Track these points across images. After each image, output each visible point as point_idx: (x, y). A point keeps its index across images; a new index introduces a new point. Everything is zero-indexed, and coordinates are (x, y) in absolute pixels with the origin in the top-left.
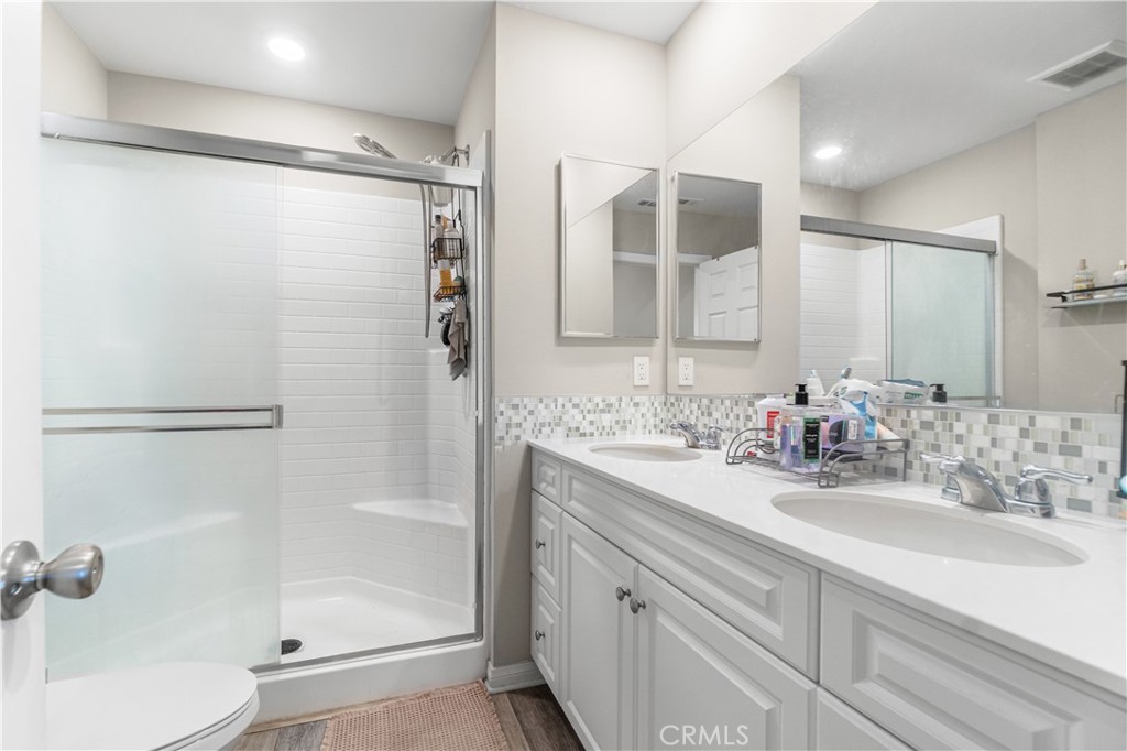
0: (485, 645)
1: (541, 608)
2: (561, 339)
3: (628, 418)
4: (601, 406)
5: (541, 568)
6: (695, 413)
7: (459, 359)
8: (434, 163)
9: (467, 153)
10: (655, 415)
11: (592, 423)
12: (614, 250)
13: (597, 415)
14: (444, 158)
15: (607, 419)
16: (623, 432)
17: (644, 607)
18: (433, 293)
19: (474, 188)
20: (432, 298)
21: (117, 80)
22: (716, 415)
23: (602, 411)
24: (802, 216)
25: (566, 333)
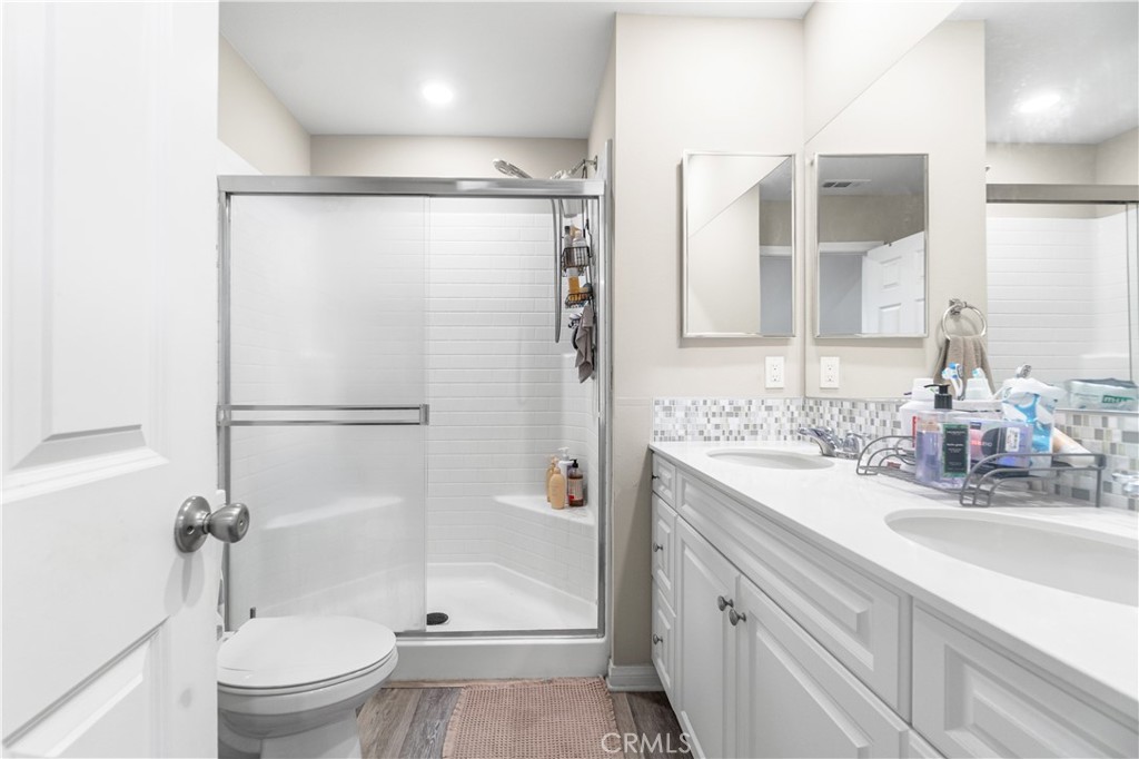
0: (607, 642)
1: (660, 612)
2: (684, 341)
3: (759, 422)
4: (727, 409)
5: (660, 572)
6: (836, 418)
7: (586, 363)
8: (564, 177)
9: (595, 163)
10: (792, 420)
11: (717, 427)
12: (761, 244)
13: (724, 418)
14: (574, 171)
15: (734, 423)
16: (753, 437)
17: (745, 619)
18: (564, 300)
19: (597, 197)
20: (563, 305)
21: (318, 141)
22: (859, 420)
23: (729, 414)
24: (988, 185)
25: (688, 333)
